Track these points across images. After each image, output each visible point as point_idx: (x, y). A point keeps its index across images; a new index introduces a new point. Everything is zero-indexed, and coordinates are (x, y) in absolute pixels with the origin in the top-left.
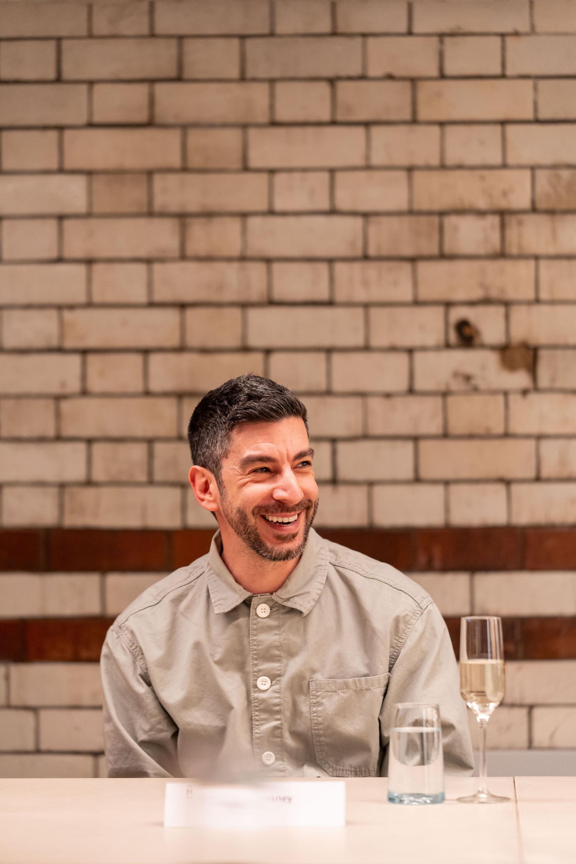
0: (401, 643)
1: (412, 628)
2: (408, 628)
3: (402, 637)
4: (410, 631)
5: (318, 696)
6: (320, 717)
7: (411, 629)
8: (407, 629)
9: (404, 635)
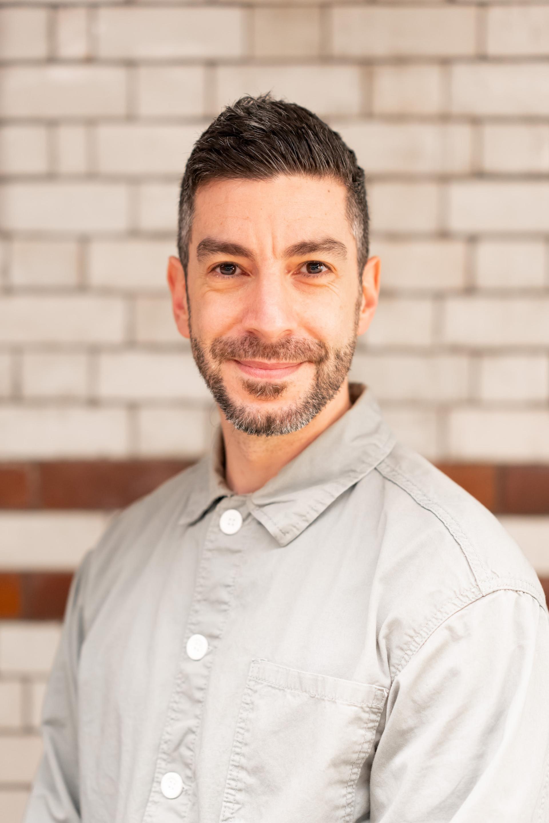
0: (417, 643)
1: (444, 619)
2: (436, 619)
3: (421, 632)
4: (439, 624)
5: (256, 692)
6: (248, 730)
7: (442, 622)
8: (434, 620)
9: (425, 629)
